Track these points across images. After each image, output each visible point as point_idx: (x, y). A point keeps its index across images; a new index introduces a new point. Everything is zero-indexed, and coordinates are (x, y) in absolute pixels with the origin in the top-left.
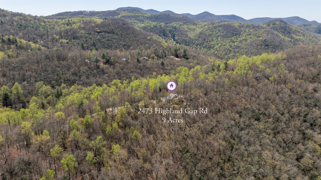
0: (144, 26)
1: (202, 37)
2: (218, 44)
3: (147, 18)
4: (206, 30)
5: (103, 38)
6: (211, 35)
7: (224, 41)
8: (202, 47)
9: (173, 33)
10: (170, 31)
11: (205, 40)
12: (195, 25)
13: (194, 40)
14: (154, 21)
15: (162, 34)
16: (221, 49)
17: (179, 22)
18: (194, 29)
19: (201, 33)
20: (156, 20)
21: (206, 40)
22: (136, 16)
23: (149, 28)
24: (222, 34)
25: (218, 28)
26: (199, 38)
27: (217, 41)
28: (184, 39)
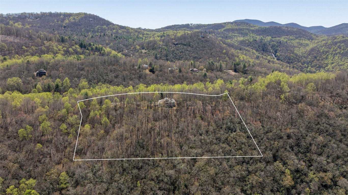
0: (243, 40)
1: (313, 54)
2: (333, 63)
3: (253, 31)
4: (321, 46)
5: (177, 50)
6: (327, 52)
7: (343, 60)
8: (309, 65)
9: (275, 49)
10: (273, 46)
11: (316, 57)
12: (311, 40)
13: (302, 57)
14: (260, 35)
15: (261, 48)
16: (334, 69)
17: (290, 36)
18: (307, 45)
19: (313, 50)
20: (262, 33)
21: (318, 58)
22: (240, 29)
23: (247, 42)
24: (343, 51)
25: (338, 44)
26: (309, 55)
27: (332, 60)
28: (287, 56)
